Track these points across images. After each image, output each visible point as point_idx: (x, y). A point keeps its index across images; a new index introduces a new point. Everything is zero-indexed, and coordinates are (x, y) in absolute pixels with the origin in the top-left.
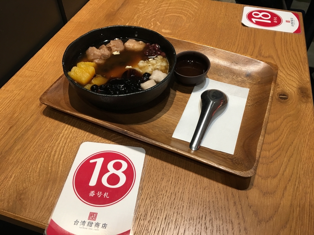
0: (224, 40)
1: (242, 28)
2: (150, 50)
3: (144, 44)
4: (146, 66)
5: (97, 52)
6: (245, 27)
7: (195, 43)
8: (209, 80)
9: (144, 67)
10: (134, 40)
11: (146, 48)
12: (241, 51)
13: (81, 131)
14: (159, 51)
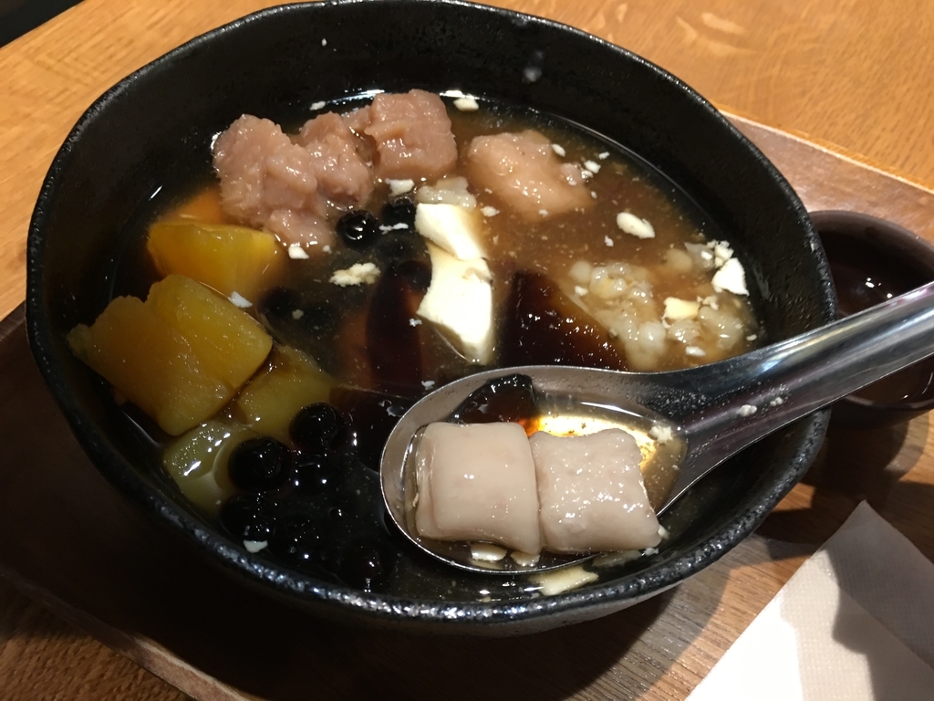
7: (841, 152)
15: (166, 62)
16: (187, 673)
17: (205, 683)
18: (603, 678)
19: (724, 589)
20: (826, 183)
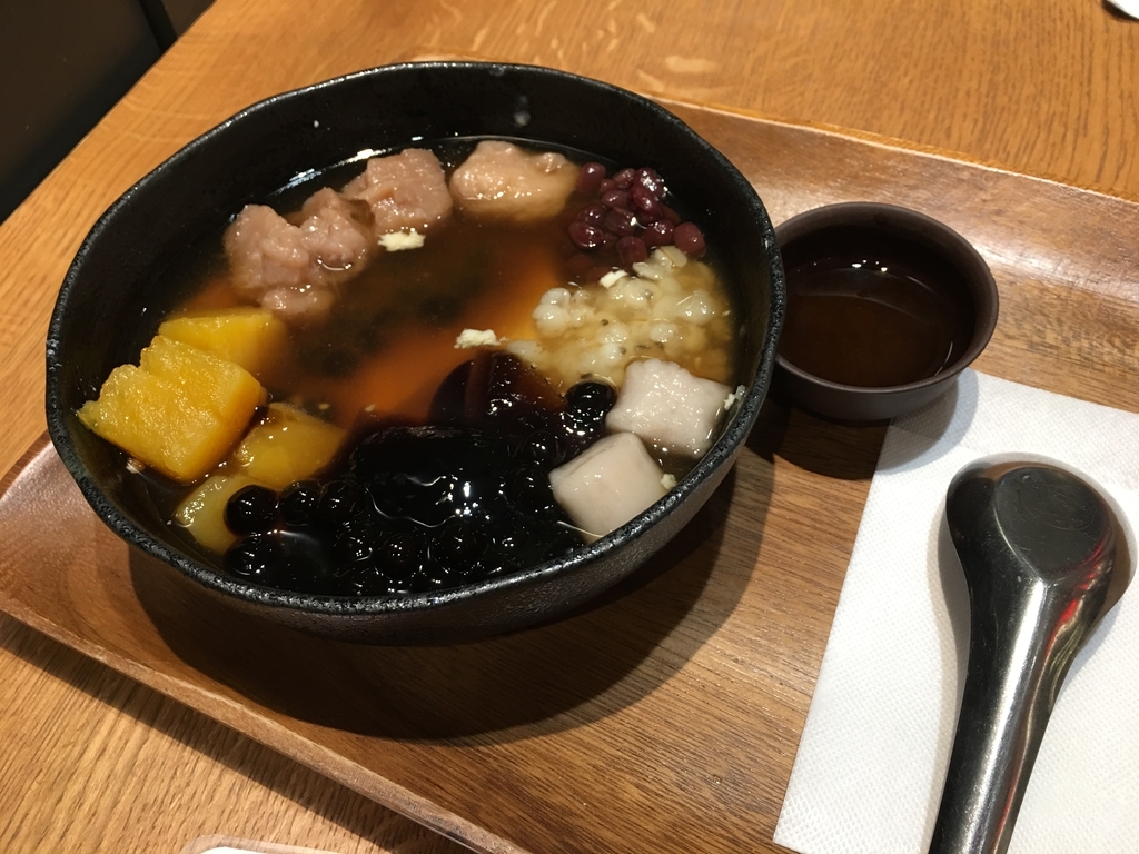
0: (1018, 102)
1: (1107, 30)
2: (609, 209)
3: (572, 167)
4: (586, 324)
5: (281, 242)
6: (1126, 26)
7: (873, 139)
8: (975, 379)
9: (573, 333)
10: (510, 150)
11: (582, 196)
12: (1126, 168)
13: (194, 758)
14: (661, 220)
15: (163, 171)
16: (218, 703)
17: (235, 709)
18: (620, 683)
19: (744, 590)
20: (861, 173)
